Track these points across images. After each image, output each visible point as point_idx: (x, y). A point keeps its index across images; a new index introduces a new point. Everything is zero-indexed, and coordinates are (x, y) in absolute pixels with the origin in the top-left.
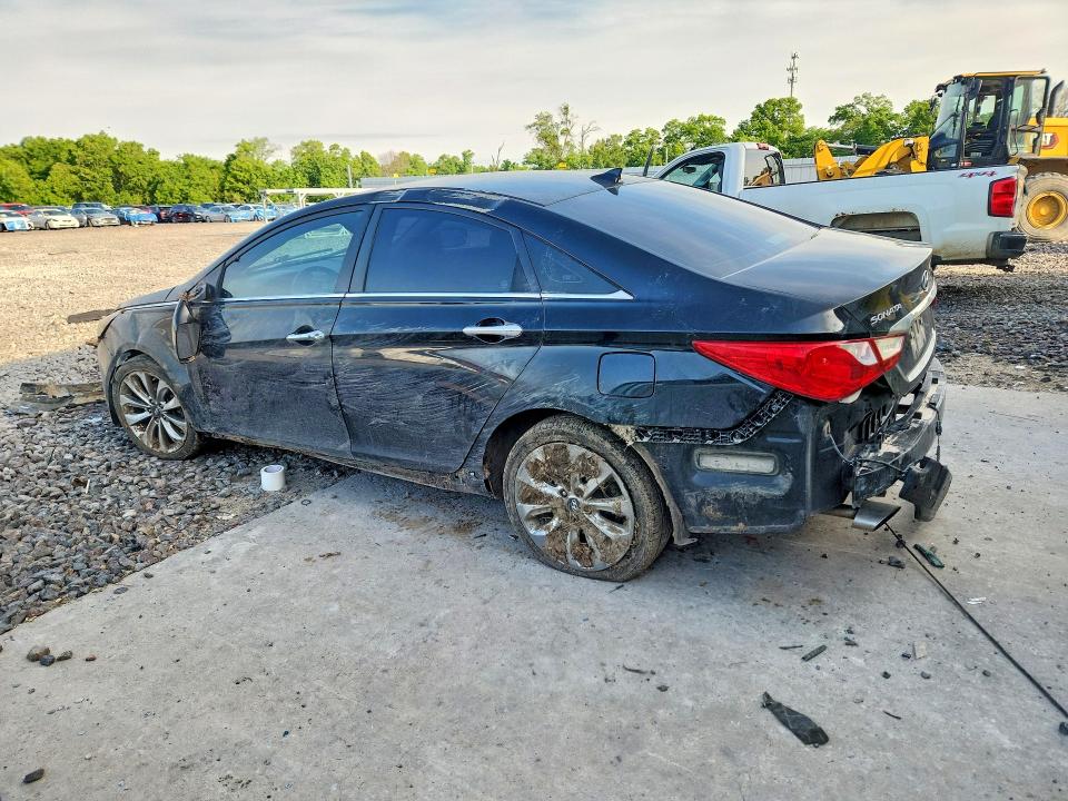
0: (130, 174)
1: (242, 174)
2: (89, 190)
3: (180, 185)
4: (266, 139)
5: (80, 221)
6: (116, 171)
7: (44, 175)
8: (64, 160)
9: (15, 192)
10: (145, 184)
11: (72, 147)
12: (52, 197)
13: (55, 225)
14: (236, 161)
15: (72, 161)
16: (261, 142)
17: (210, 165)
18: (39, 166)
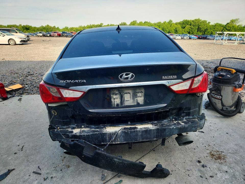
0: (201, 28)
1: (228, 28)
2: (192, 31)
3: (212, 31)
4: (239, 19)
5: (181, 38)
6: (199, 27)
7: (184, 28)
8: (189, 25)
9: (178, 31)
10: (204, 30)
11: (192, 22)
12: (184, 33)
13: (176, 38)
14: (228, 25)
15: (190, 25)
16: (237, 20)
17: (222, 26)
18: (184, 26)
